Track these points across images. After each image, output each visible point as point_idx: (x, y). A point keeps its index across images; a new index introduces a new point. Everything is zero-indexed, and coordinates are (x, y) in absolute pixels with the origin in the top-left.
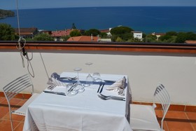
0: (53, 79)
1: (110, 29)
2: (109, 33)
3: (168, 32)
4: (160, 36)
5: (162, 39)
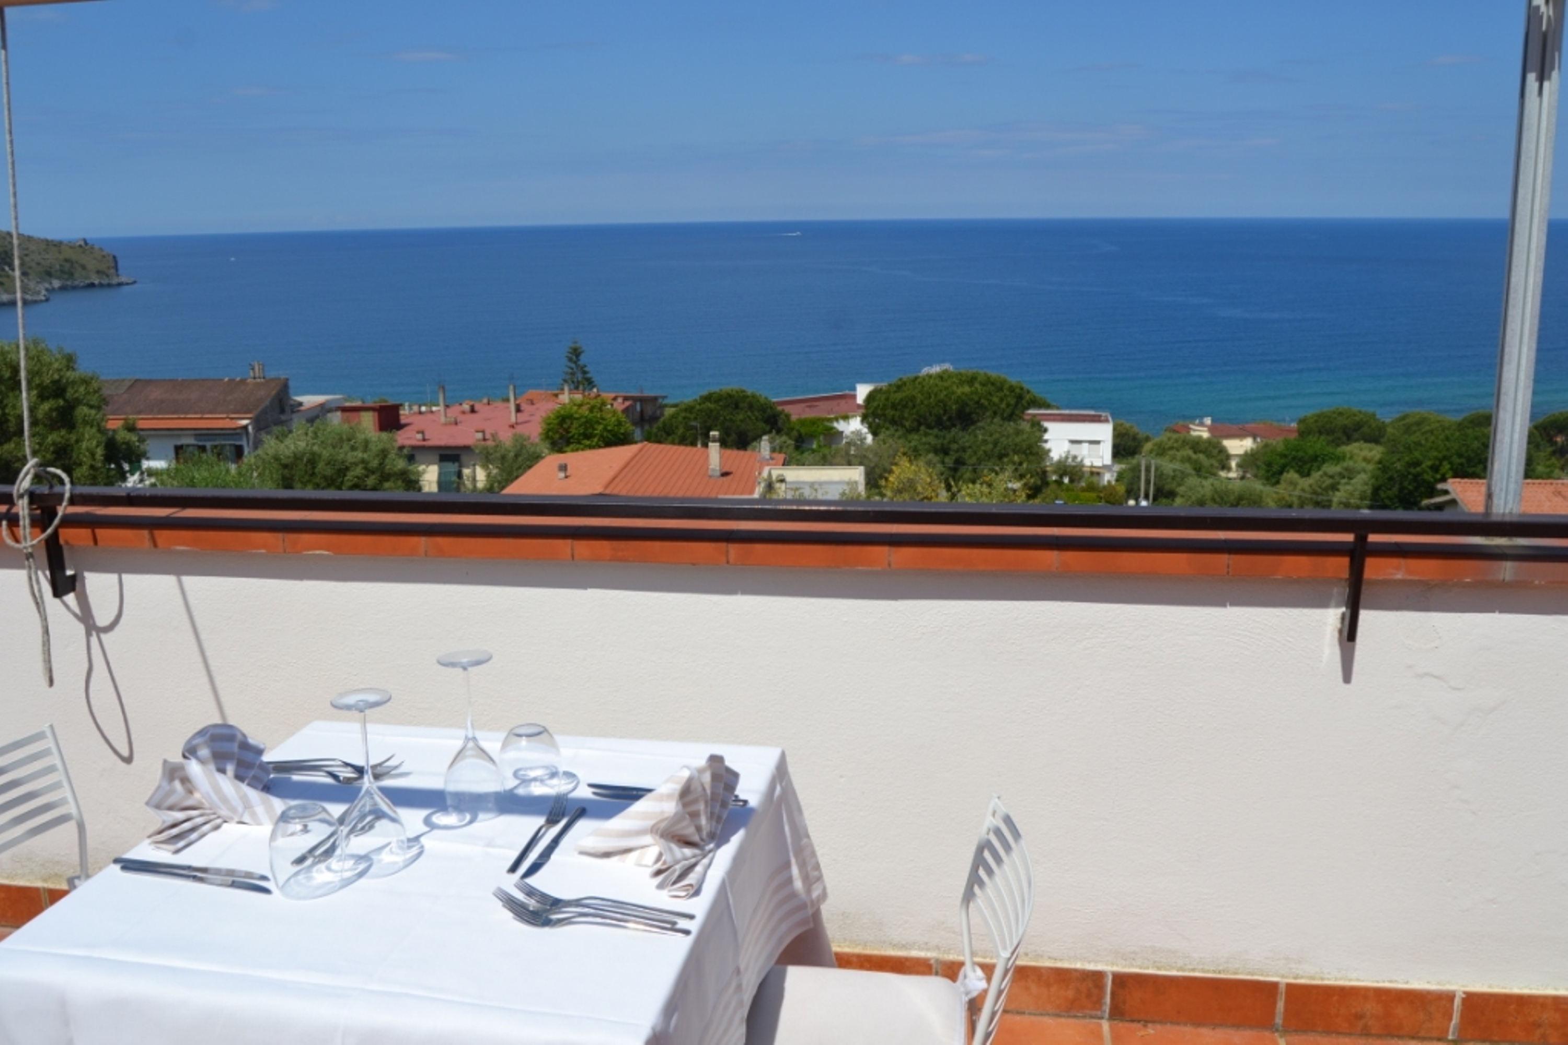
0: (194, 768)
1: (862, 392)
2: (853, 426)
3: (1316, 418)
4: (1254, 446)
5: (1268, 471)
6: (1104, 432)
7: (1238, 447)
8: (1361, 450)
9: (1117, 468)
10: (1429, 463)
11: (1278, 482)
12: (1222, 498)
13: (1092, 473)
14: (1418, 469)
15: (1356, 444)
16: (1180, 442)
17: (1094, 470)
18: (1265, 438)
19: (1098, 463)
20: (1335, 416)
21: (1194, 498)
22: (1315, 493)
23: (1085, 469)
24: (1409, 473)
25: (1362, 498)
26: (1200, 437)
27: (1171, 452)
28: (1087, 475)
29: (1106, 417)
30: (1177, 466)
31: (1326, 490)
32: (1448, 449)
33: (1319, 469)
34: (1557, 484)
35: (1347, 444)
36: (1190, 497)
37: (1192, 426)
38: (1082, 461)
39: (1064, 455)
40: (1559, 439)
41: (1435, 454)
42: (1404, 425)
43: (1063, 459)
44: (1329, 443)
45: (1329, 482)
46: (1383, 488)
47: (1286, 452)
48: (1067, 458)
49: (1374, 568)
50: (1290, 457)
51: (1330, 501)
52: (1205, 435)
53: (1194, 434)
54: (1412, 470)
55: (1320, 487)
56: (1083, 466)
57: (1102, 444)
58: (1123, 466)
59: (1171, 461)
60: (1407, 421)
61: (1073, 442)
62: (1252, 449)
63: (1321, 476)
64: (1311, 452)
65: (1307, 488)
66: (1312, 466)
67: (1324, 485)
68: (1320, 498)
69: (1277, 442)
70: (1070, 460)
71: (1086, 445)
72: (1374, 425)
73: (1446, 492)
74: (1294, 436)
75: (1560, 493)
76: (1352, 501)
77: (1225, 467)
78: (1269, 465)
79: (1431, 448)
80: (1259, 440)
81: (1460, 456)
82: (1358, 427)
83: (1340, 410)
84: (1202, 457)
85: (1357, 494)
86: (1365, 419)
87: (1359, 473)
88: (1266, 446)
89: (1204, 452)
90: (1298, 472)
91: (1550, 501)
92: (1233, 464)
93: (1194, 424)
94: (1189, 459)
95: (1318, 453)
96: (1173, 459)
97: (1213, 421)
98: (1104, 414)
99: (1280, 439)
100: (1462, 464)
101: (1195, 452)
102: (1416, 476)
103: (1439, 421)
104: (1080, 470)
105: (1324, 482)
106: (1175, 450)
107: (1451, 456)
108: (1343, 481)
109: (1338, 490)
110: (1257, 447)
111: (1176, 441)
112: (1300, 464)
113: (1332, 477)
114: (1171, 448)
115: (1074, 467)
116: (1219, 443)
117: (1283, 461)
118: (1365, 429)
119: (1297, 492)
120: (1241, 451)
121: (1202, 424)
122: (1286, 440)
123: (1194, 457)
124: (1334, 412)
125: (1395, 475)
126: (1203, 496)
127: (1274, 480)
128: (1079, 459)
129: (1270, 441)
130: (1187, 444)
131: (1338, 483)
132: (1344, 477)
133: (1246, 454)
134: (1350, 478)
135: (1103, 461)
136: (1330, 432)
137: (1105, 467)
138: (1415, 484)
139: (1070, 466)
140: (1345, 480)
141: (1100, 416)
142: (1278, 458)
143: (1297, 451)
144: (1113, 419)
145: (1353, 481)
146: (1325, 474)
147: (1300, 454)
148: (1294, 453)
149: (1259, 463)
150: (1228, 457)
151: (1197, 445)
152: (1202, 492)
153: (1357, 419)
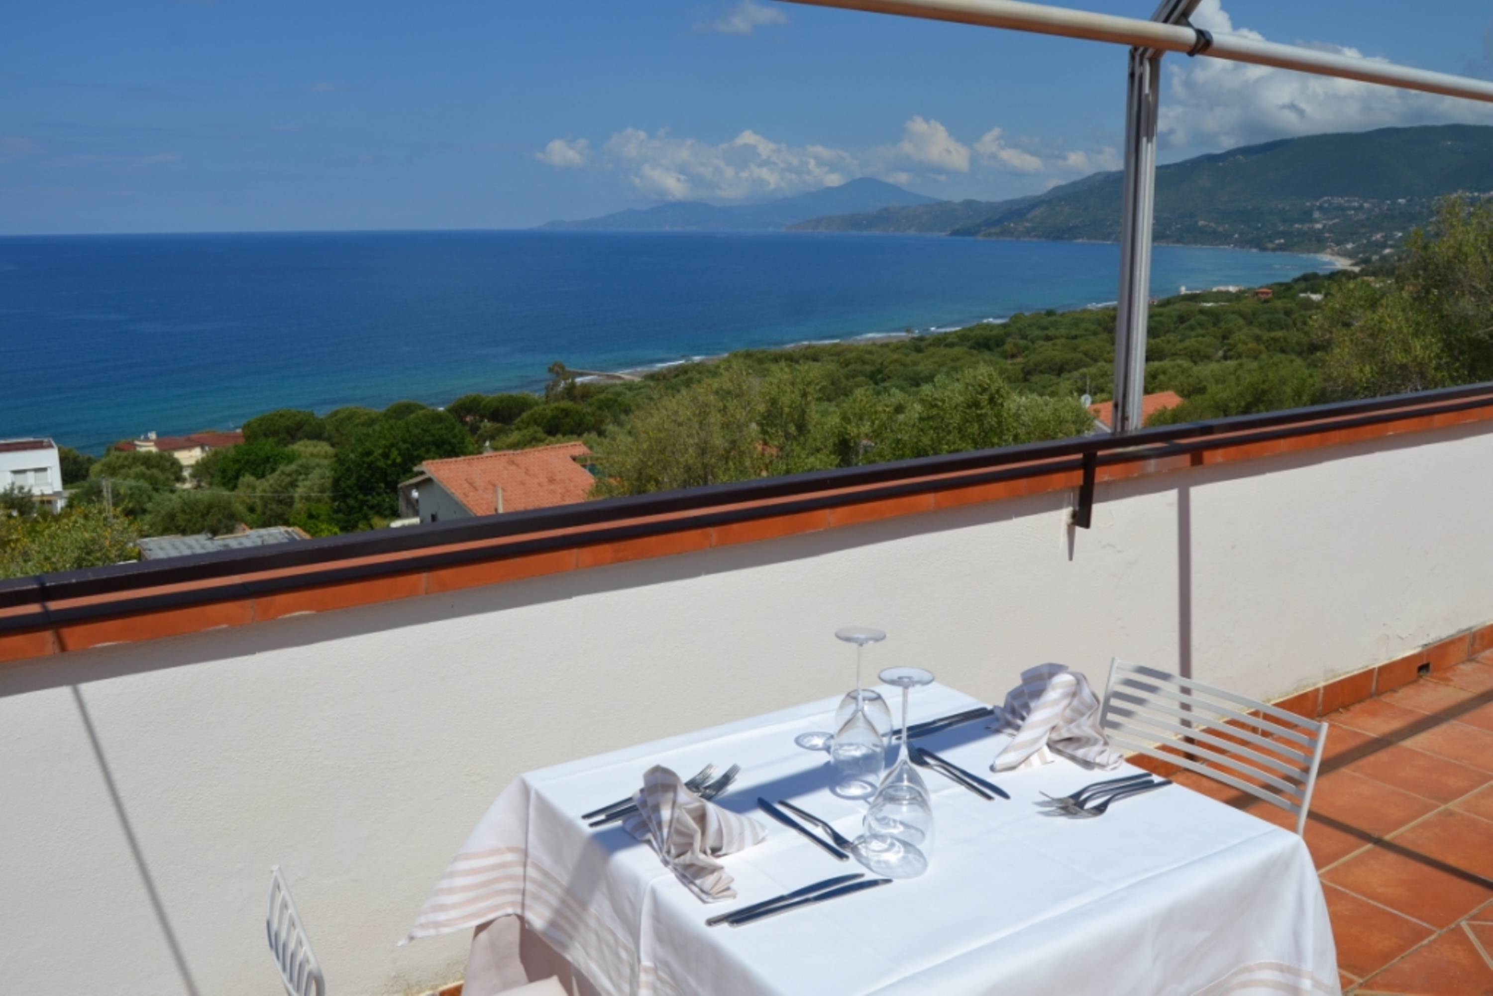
3: (259, 422)
4: (204, 455)
5: (223, 478)
6: (50, 458)
7: (189, 457)
8: (306, 447)
9: (67, 494)
10: (380, 451)
11: (235, 488)
12: (192, 509)
13: (42, 502)
14: (371, 458)
15: (301, 443)
16: (130, 460)
17: (45, 498)
18: (212, 446)
19: (48, 491)
20: (277, 418)
21: (163, 513)
22: (276, 491)
23: (34, 499)
24: (364, 462)
25: (322, 491)
26: (150, 452)
27: (123, 471)
28: (37, 505)
29: (49, 442)
30: (132, 482)
31: (286, 488)
32: (394, 437)
33: (273, 470)
34: (509, 454)
35: (293, 443)
36: (159, 512)
37: (137, 443)
38: (30, 491)
39: (8, 487)
40: (468, 419)
41: (384, 442)
42: (336, 420)
43: (8, 492)
44: (278, 443)
45: (288, 479)
46: (343, 479)
47: (240, 457)
48: (12, 489)
49: (1102, 475)
50: (243, 462)
51: (292, 498)
52: (154, 449)
53: (143, 450)
54: (366, 459)
55: (280, 486)
56: (32, 496)
57: (49, 471)
58: (73, 491)
59: (125, 479)
60: (338, 416)
61: (15, 472)
62: (203, 459)
63: (280, 475)
64: (262, 454)
65: (268, 489)
66: (265, 468)
67: (283, 484)
68: (283, 496)
69: (229, 449)
70: (16, 492)
71: (31, 475)
72: (314, 423)
73: (422, 473)
74: (242, 441)
75: (513, 462)
76: (313, 495)
77: (180, 479)
78: (224, 471)
79: (379, 437)
80: (207, 448)
81: (405, 442)
82: (300, 426)
83: (281, 412)
84: (155, 471)
85: (316, 489)
86: (305, 419)
87: (314, 468)
88: (216, 454)
89: (157, 466)
90: (253, 474)
91: (507, 470)
92: (186, 473)
93: (140, 441)
94: (143, 476)
95: (269, 455)
96: (126, 477)
97: (158, 435)
98: (46, 440)
99: (230, 445)
100: (408, 449)
101: (148, 468)
102: (370, 465)
103: (366, 414)
104: (30, 501)
105: (283, 481)
106: (126, 468)
107: (397, 443)
108: (301, 477)
109: (297, 486)
110: (208, 456)
111: (126, 458)
112: (253, 467)
113: (289, 475)
114: (122, 467)
115: (22, 498)
116: (171, 456)
117: (237, 466)
118: (306, 428)
119: (258, 493)
120: (192, 462)
121: (147, 439)
122: (236, 446)
123: (148, 472)
124: (276, 415)
125: (352, 466)
126: (173, 509)
127: (231, 486)
128: (26, 490)
129: (219, 449)
130: (138, 460)
131: (297, 480)
132: (300, 474)
133: (197, 463)
134: (306, 474)
135: (53, 489)
136: (275, 433)
137: (57, 494)
138: (370, 472)
139: (17, 498)
140: (303, 477)
141: (42, 442)
142: (231, 463)
143: (249, 455)
144: (56, 443)
145: (310, 476)
146: (283, 473)
147: (252, 458)
148: (246, 457)
149: (211, 471)
150: (181, 468)
151: (147, 460)
152: (171, 506)
153: (298, 419)
